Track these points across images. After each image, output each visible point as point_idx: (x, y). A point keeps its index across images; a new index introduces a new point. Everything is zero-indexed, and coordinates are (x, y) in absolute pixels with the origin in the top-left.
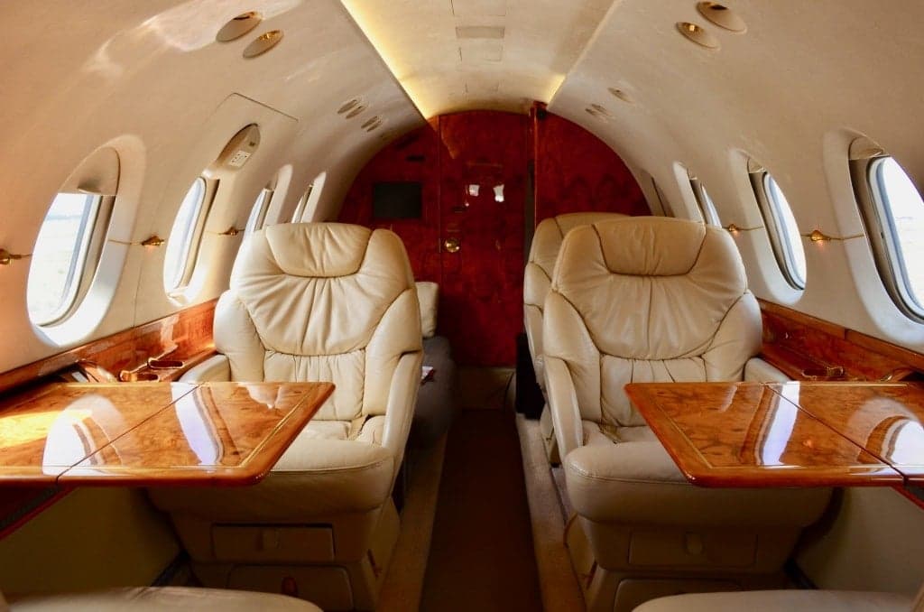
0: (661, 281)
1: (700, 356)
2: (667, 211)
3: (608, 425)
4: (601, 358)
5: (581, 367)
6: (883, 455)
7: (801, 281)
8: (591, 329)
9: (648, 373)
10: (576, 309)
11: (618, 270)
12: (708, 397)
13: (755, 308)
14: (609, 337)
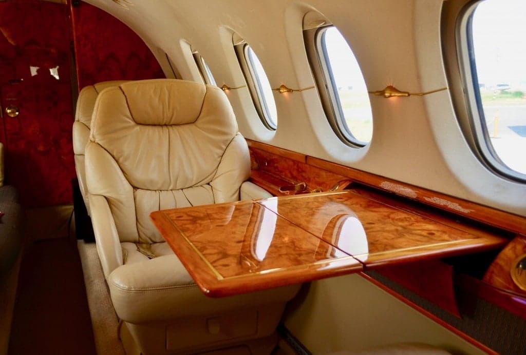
0: (175, 129)
1: (208, 184)
2: (177, 75)
3: (144, 243)
4: (134, 192)
5: (119, 201)
6: (333, 243)
7: (274, 124)
8: (124, 170)
9: (171, 201)
10: (111, 154)
11: (142, 122)
12: (215, 216)
13: (245, 145)
14: (139, 175)
